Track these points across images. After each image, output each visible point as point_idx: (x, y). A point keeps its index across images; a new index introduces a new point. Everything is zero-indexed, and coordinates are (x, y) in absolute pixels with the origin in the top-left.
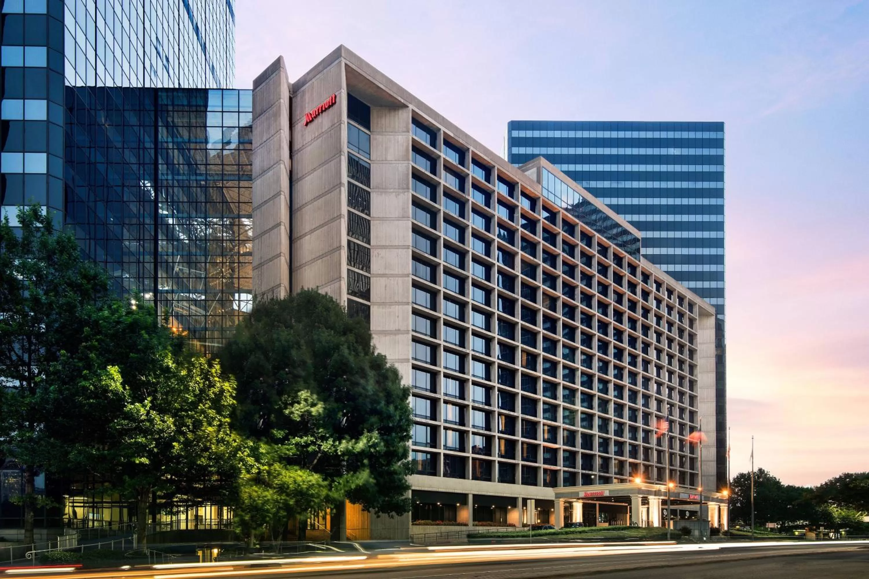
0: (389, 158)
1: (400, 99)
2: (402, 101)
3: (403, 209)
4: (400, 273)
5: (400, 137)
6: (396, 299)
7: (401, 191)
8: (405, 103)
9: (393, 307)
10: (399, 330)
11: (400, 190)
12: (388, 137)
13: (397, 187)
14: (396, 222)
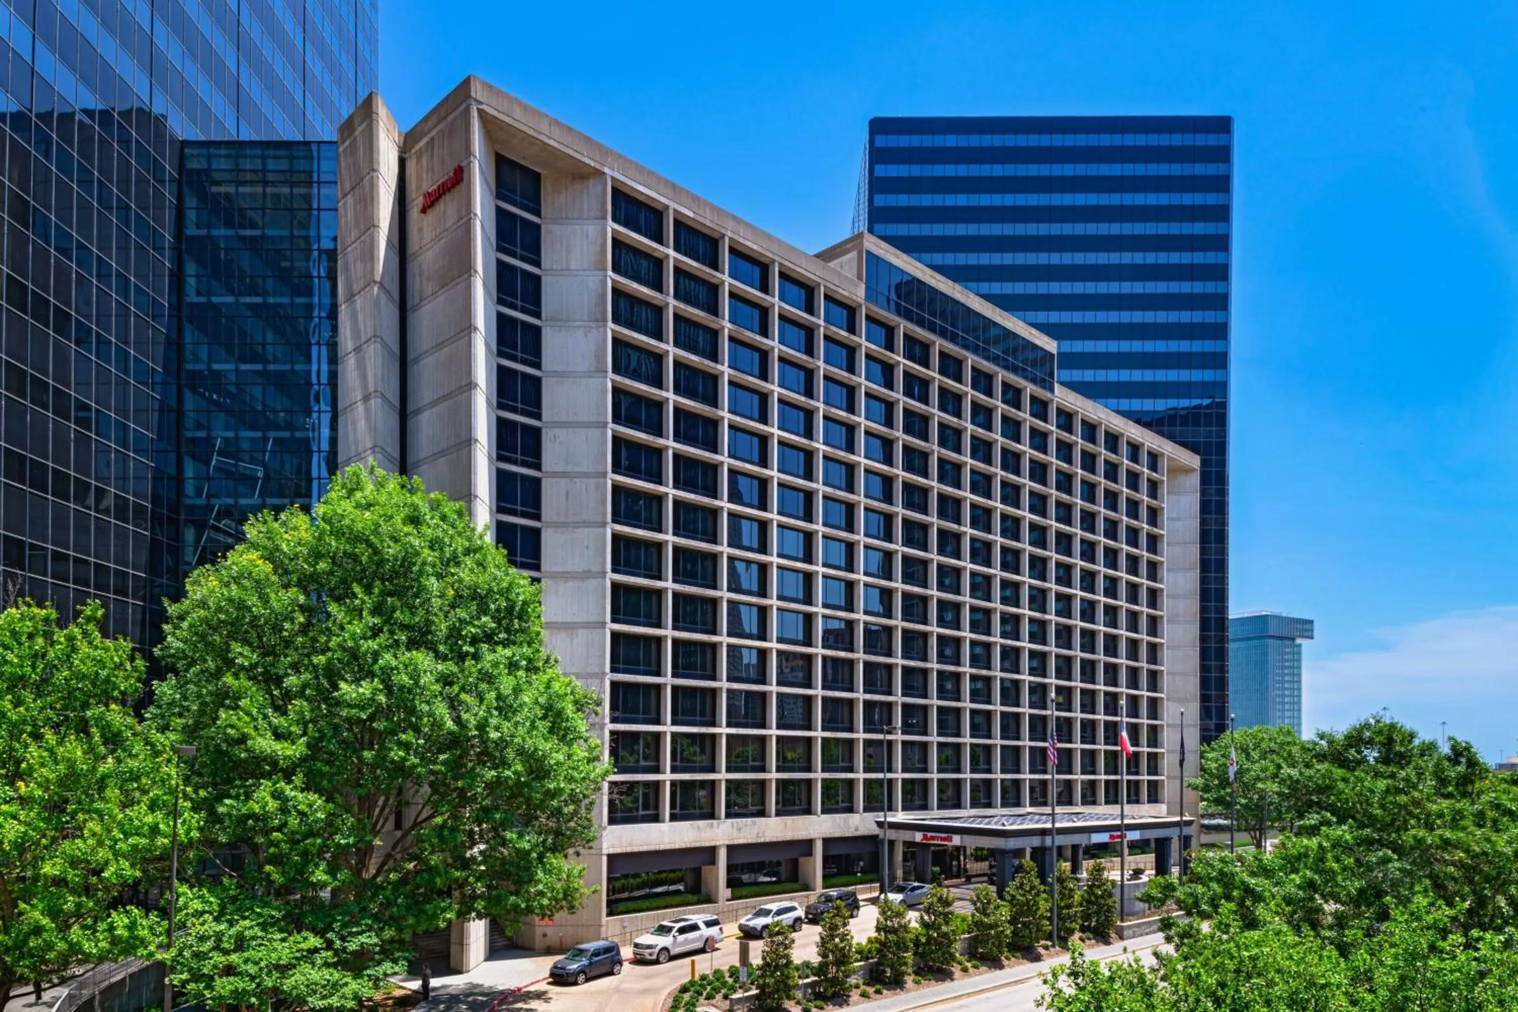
0: (573, 265)
1: (587, 161)
2: (592, 164)
3: (596, 356)
4: (591, 470)
5: (591, 227)
6: (584, 517)
7: (593, 324)
8: (598, 166)
9: (578, 530)
10: (589, 571)
11: (591, 324)
12: (570, 227)
13: (586, 318)
14: (584, 381)
